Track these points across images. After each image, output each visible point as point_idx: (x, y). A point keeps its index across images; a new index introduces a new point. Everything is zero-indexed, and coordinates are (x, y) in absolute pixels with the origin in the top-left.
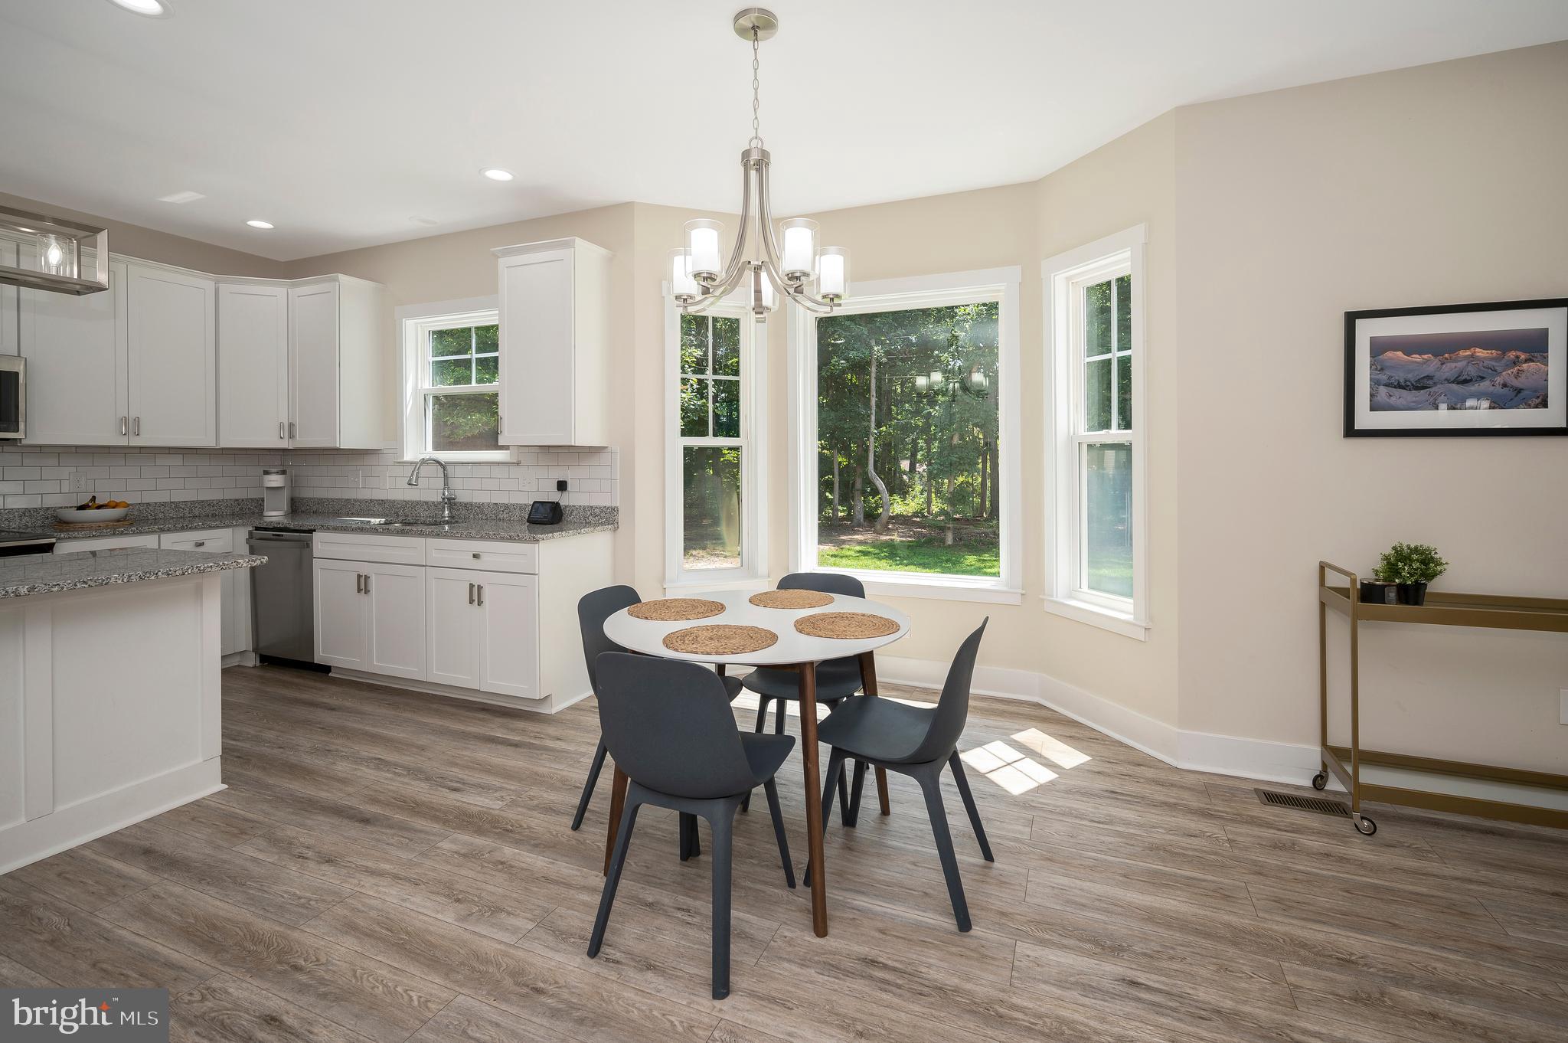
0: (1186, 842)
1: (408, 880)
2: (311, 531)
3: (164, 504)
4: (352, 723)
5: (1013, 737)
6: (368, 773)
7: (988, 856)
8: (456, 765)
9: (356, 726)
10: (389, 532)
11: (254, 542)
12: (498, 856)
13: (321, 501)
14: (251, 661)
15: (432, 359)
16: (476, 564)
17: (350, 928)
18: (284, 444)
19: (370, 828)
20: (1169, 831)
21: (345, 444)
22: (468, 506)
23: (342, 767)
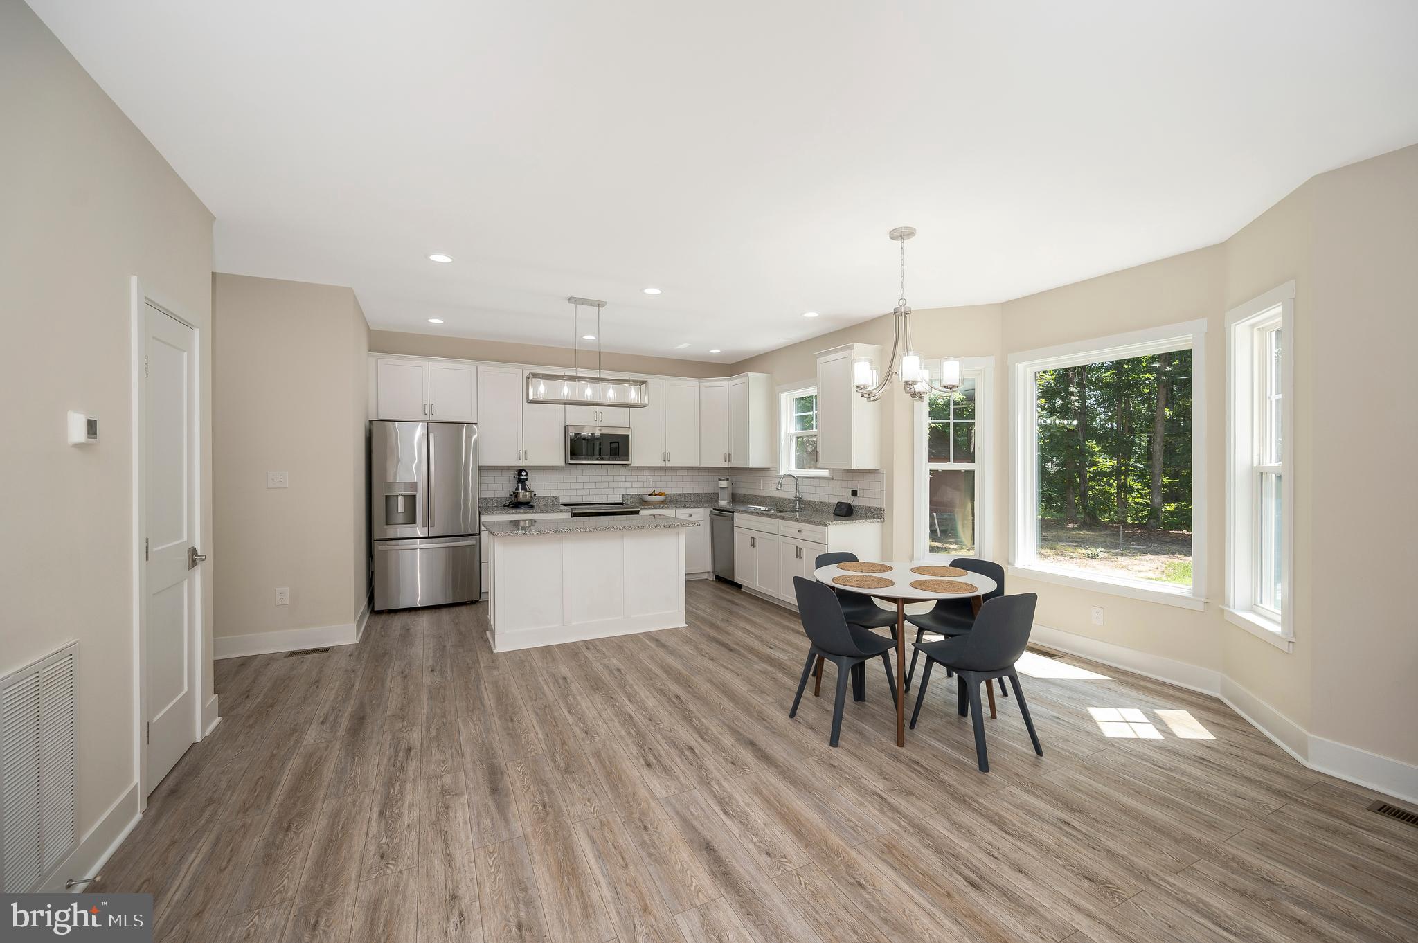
0: (1234, 800)
1: (737, 673)
2: (733, 512)
3: (680, 495)
4: (742, 612)
5: (1156, 711)
6: (739, 633)
7: (1039, 752)
8: (777, 639)
9: (743, 613)
10: (769, 516)
11: (713, 516)
12: (774, 676)
13: (745, 496)
14: (712, 577)
15: (794, 415)
16: (798, 535)
17: (710, 681)
18: (727, 465)
19: (731, 653)
20: (1219, 788)
21: (751, 465)
22: (808, 502)
23: (730, 629)
